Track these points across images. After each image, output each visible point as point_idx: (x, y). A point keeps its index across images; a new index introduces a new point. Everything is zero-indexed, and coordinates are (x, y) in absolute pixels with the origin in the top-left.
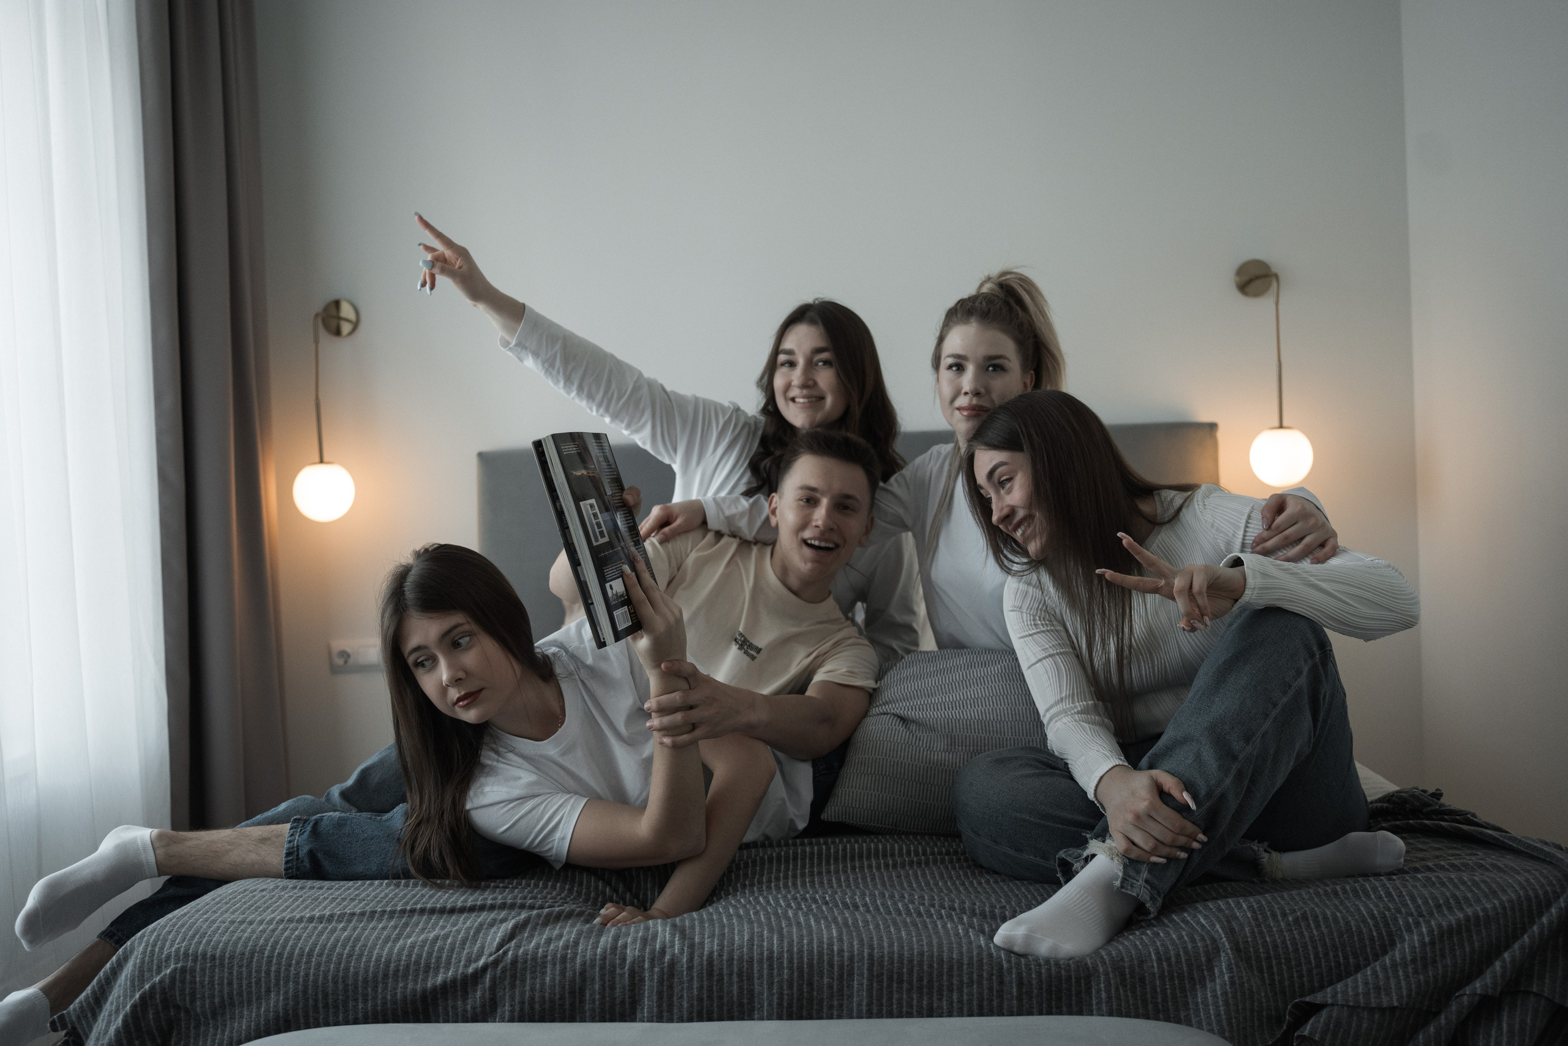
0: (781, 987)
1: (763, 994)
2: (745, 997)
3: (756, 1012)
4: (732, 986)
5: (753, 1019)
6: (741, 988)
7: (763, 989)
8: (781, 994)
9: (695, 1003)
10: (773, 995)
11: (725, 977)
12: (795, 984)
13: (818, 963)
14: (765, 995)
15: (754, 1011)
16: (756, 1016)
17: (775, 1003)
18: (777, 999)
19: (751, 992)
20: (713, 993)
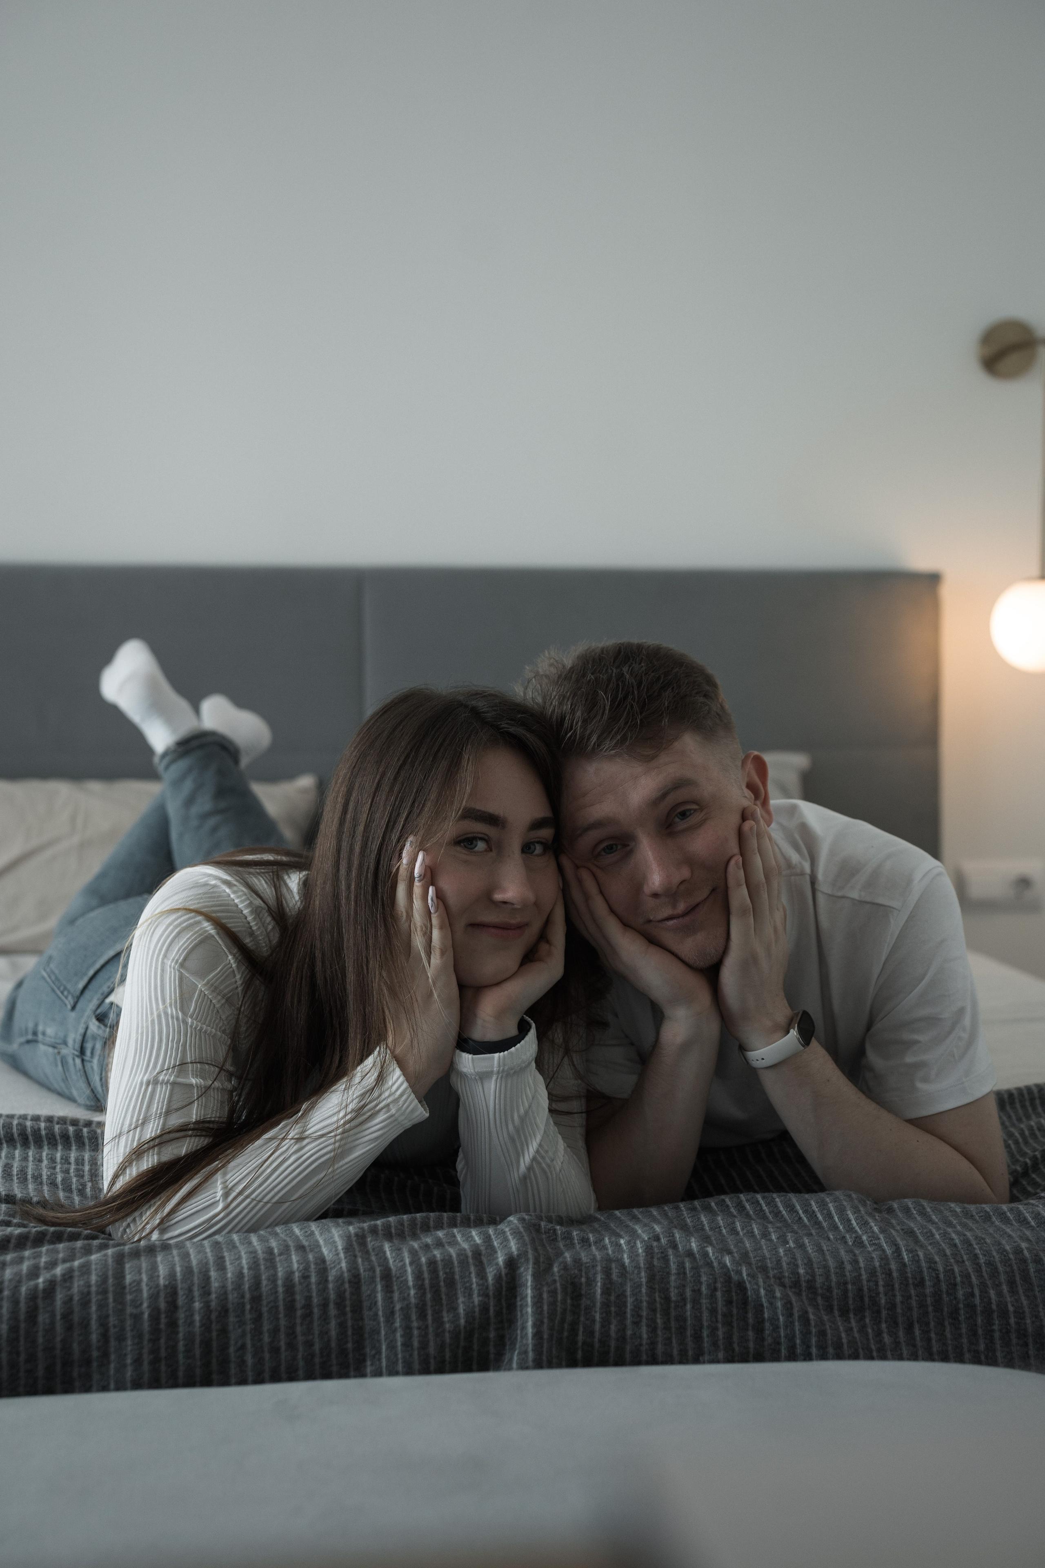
0: (407, 1318)
1: (379, 1333)
2: (350, 1339)
3: (369, 1363)
4: (328, 1324)
5: (363, 1375)
6: (342, 1325)
7: (379, 1323)
8: (407, 1330)
9: (267, 1356)
10: (394, 1331)
11: (316, 1310)
12: (429, 1312)
13: (462, 1277)
14: (383, 1333)
15: (364, 1360)
16: (369, 1370)
17: (399, 1344)
18: (402, 1336)
19: (359, 1331)
20: (296, 1337)
